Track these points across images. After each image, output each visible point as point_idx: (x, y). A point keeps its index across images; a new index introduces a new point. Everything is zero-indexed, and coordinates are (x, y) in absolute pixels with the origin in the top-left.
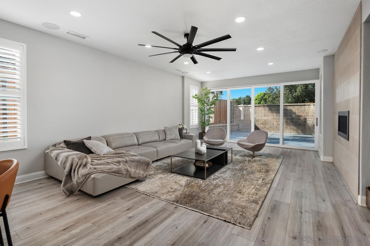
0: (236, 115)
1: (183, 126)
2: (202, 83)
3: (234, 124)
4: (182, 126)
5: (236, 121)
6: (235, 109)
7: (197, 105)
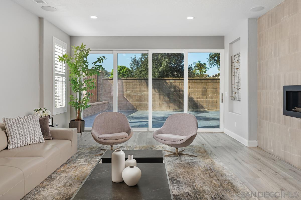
0: (105, 91)
1: (44, 112)
2: (72, 38)
3: (103, 102)
4: (41, 112)
5: (106, 99)
6: (104, 82)
7: (64, 74)
